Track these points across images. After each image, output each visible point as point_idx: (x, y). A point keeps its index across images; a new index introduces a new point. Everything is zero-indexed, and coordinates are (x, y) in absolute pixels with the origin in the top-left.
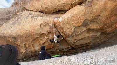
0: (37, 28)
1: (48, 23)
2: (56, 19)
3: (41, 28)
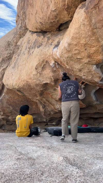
0: (33, 75)
1: (47, 62)
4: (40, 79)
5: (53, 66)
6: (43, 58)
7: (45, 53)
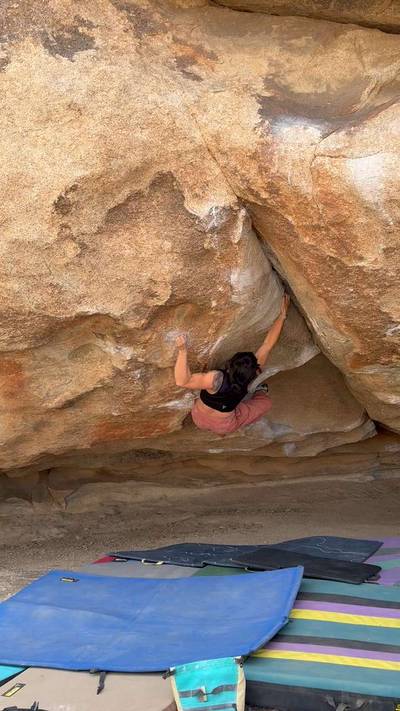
0: (17, 245)
1: (163, 181)
2: (298, 139)
3: (71, 250)
4: (64, 279)
5: (214, 223)
6: (145, 146)
7: (167, 121)
